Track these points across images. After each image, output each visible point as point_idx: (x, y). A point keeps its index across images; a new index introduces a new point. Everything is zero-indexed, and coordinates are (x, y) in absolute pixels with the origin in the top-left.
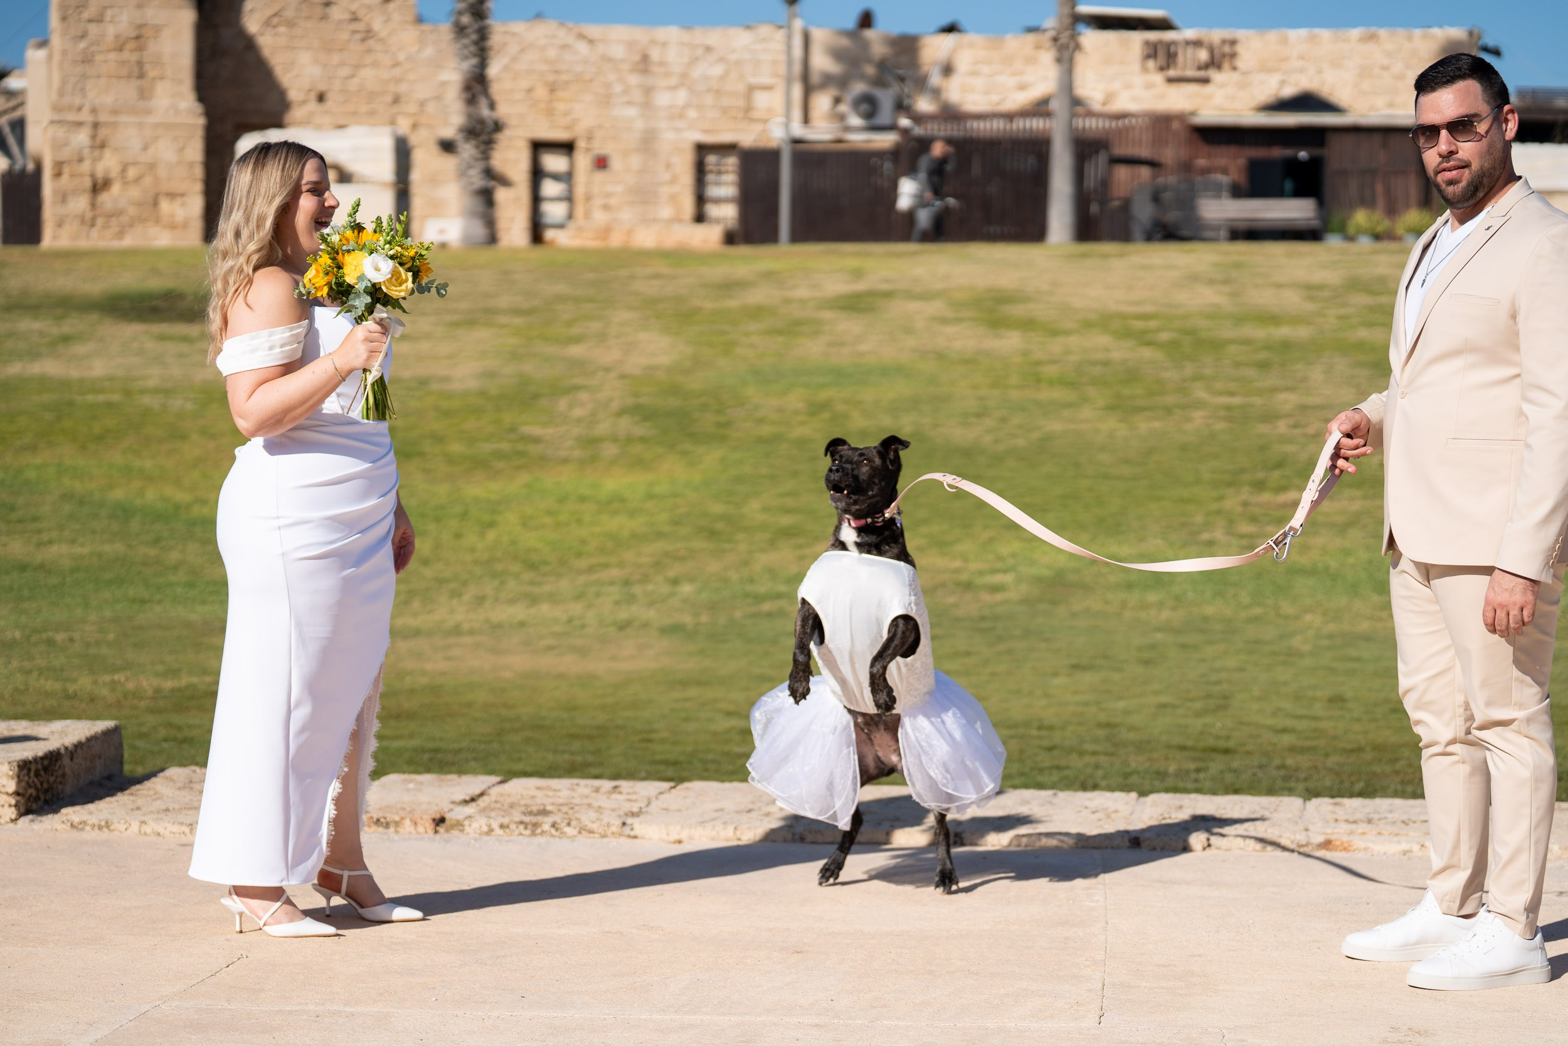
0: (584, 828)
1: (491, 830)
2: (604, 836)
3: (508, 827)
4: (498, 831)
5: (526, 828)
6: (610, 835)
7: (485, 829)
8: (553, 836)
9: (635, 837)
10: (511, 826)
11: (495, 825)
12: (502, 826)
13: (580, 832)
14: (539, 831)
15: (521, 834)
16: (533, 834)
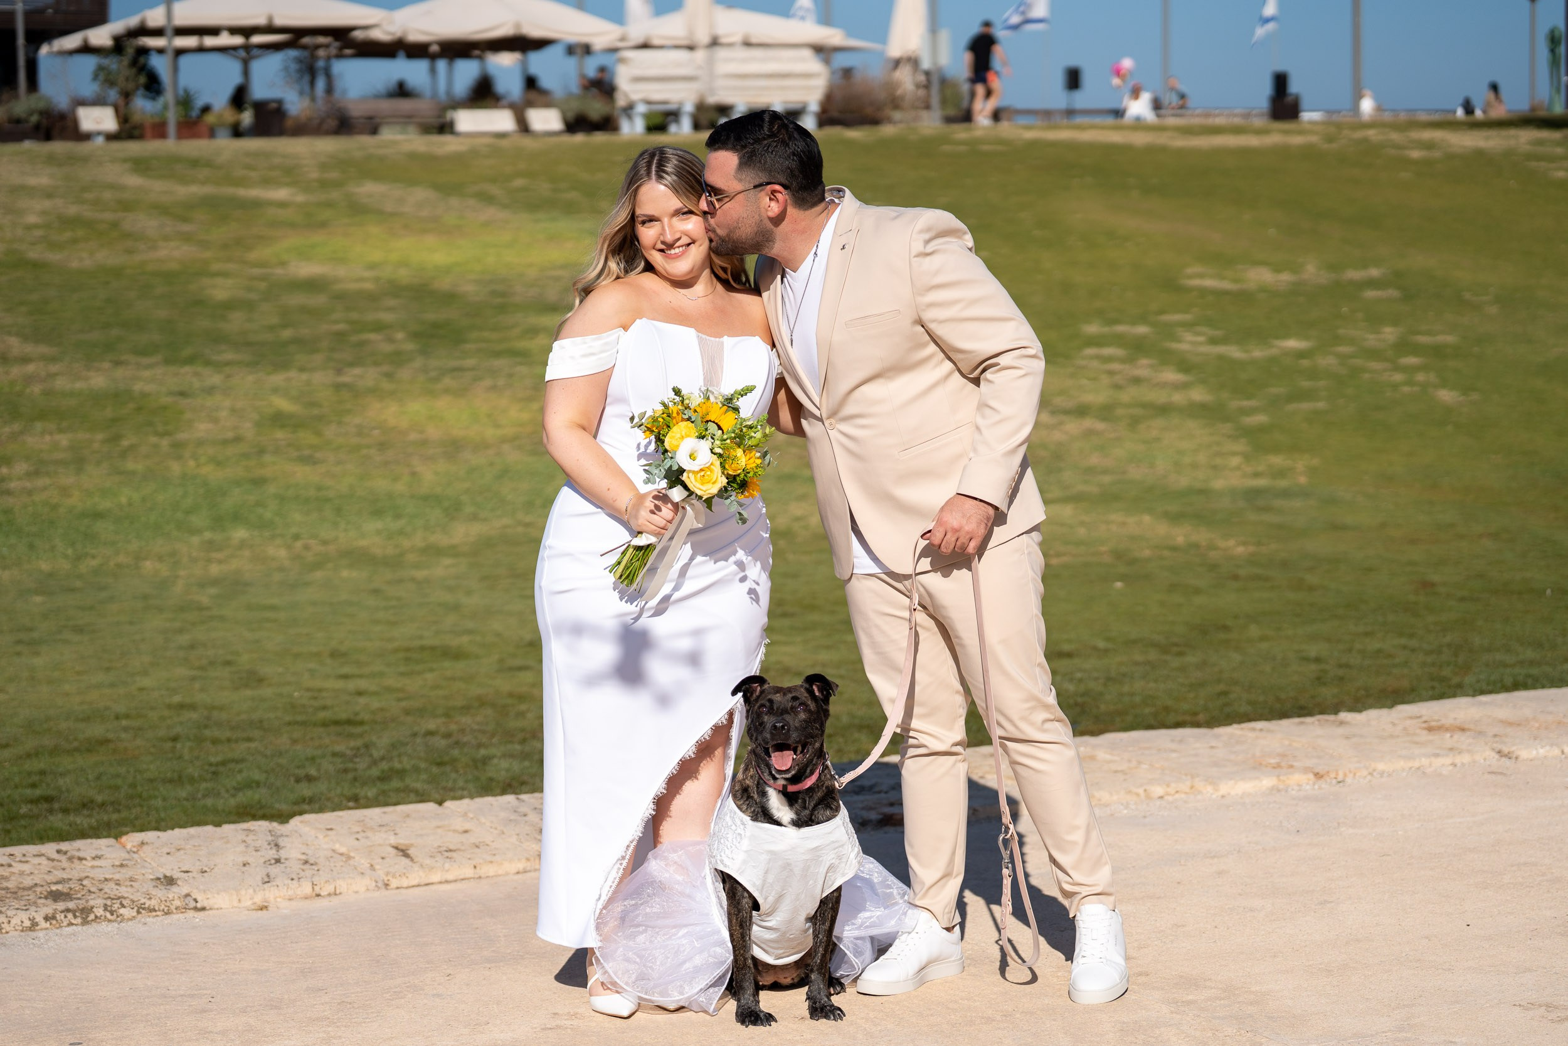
0: (143, 906)
1: (34, 924)
2: (168, 913)
3: (54, 918)
4: (43, 924)
5: (75, 917)
6: (175, 911)
7: (27, 923)
8: (109, 921)
9: (203, 909)
10: (58, 916)
11: (39, 918)
12: (46, 919)
13: (138, 912)
14: (92, 917)
15: (71, 924)
16: (85, 922)
